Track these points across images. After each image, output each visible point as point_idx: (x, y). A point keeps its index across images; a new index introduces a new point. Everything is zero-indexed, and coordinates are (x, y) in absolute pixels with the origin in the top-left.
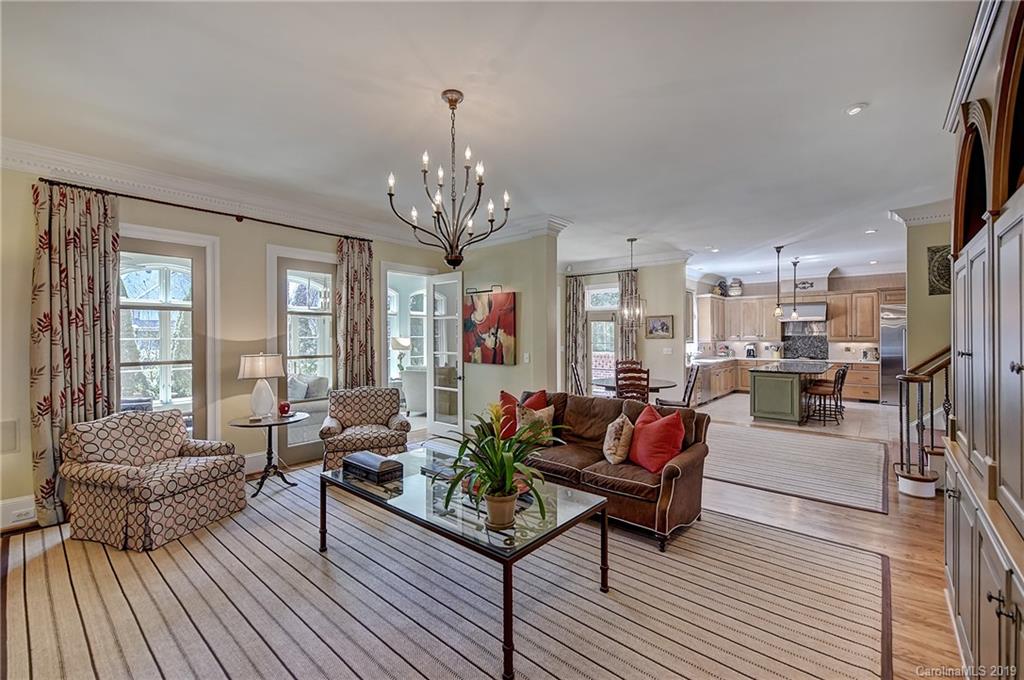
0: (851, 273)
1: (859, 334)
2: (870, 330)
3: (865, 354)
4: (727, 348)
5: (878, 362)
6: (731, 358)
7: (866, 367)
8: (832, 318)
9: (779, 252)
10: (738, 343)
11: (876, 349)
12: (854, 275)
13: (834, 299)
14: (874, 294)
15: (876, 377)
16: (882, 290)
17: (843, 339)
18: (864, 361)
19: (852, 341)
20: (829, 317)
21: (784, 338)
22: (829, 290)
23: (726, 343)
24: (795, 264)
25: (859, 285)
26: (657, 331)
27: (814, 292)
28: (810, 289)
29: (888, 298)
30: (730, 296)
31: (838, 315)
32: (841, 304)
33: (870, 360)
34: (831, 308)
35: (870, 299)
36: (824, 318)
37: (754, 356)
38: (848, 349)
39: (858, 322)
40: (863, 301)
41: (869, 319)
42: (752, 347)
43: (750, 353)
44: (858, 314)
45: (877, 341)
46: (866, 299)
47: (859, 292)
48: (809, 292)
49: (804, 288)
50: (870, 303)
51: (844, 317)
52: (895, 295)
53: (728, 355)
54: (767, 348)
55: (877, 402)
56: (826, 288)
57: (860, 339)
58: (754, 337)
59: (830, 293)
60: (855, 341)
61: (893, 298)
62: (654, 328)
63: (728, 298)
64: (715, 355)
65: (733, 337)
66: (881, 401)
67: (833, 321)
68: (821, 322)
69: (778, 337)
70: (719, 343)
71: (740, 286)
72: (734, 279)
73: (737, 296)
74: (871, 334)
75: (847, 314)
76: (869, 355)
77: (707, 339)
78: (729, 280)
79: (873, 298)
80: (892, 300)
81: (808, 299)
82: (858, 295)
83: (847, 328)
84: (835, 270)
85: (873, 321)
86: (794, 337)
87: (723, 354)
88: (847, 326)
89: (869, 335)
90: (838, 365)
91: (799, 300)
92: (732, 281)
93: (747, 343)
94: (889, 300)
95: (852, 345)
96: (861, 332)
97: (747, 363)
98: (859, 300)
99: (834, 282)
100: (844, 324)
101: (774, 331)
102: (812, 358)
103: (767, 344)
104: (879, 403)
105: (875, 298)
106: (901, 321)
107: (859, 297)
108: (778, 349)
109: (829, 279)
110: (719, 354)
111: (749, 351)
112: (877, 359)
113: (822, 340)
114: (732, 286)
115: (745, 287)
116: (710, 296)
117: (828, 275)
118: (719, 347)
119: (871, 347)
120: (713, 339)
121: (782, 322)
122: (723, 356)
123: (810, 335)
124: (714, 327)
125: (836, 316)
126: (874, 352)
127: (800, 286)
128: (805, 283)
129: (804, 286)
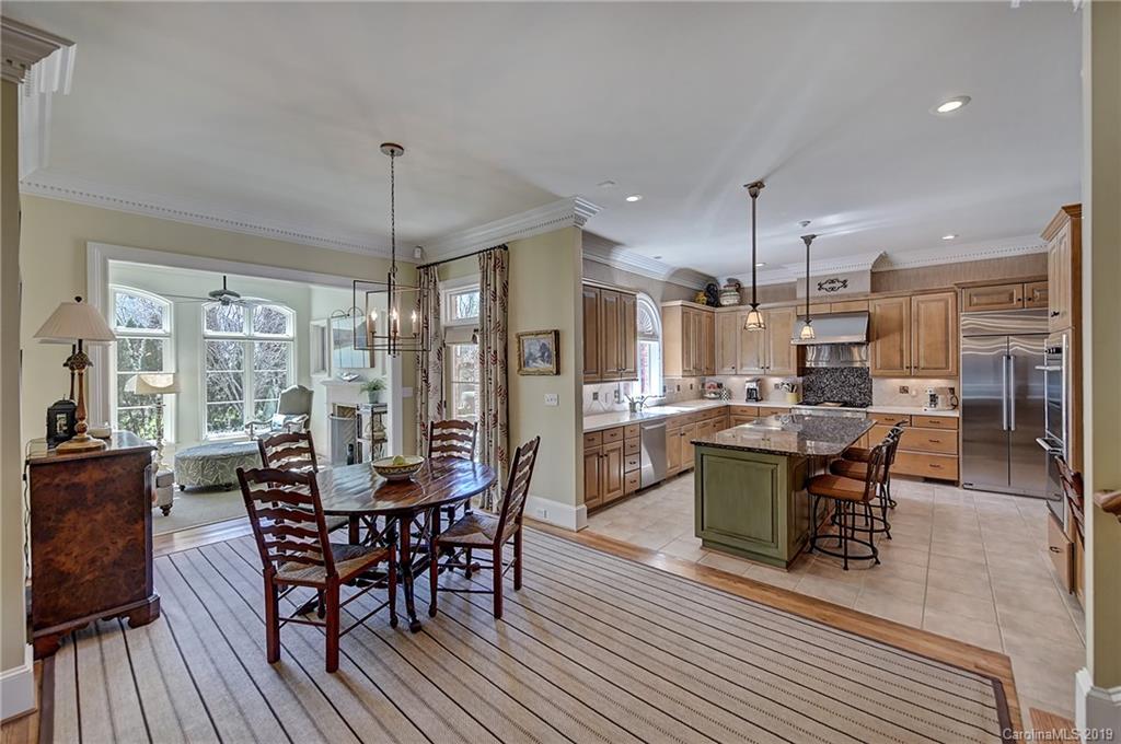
0: (907, 260)
1: (922, 364)
2: (942, 357)
3: (933, 398)
4: (720, 386)
5: (956, 414)
6: (724, 402)
7: (935, 421)
8: (877, 338)
9: (754, 196)
10: (735, 379)
11: (952, 390)
12: (917, 265)
13: (879, 306)
14: (949, 296)
15: (951, 439)
16: (964, 287)
17: (897, 372)
18: (931, 411)
19: (910, 377)
20: (873, 336)
21: (802, 371)
22: (873, 291)
23: (718, 379)
24: (808, 240)
25: (924, 282)
26: (534, 360)
27: (849, 295)
28: (842, 291)
29: (975, 300)
30: (722, 306)
31: (887, 333)
32: (894, 314)
33: (943, 411)
34: (875, 322)
35: (942, 304)
36: (863, 338)
37: (757, 400)
38: (904, 390)
39: (922, 343)
40: (931, 308)
41: (940, 337)
42: (753, 385)
43: (751, 395)
44: (922, 331)
45: (955, 377)
46: (933, 304)
47: (924, 292)
48: (842, 296)
50: (943, 309)
51: (898, 338)
52: (988, 294)
53: (720, 398)
54: (777, 386)
55: (953, 483)
56: (869, 290)
57: (924, 372)
58: (756, 371)
59: (876, 295)
60: (915, 377)
61: (984, 300)
62: (531, 354)
63: (718, 309)
64: (702, 396)
65: (727, 369)
66: (962, 482)
67: (879, 343)
68: (859, 344)
69: (794, 370)
70: (708, 379)
71: (737, 290)
72: (729, 280)
73: (733, 305)
74: (944, 366)
75: (902, 330)
76: (939, 401)
77: (677, 373)
78: (723, 283)
79: (947, 302)
80: (980, 305)
81: (839, 308)
82: (921, 298)
83: (902, 356)
84: (883, 259)
85: (947, 342)
86: (818, 370)
87: (713, 395)
88: (901, 351)
89: (940, 366)
90: (889, 418)
91: (825, 309)
92: (726, 283)
93: (748, 379)
94: (977, 304)
95: (911, 383)
96: (926, 360)
97: (744, 410)
98: (922, 306)
99: (881, 277)
100: (898, 349)
101: (786, 360)
102: (845, 404)
103: (777, 380)
104: (957, 486)
105: (951, 302)
106: (1000, 343)
107: (922, 302)
108: (793, 388)
109: (872, 273)
110: (708, 395)
111: (750, 391)
112: (955, 407)
113: (863, 374)
114: (725, 291)
115: (746, 291)
116: (680, 303)
117: (870, 267)
118: (707, 385)
119: (944, 386)
120: (686, 373)
121: (798, 346)
122: (714, 399)
123: (843, 366)
124: (688, 353)
125: (885, 335)
126: (949, 396)
127: (827, 286)
128: (833, 282)
129: (832, 285)
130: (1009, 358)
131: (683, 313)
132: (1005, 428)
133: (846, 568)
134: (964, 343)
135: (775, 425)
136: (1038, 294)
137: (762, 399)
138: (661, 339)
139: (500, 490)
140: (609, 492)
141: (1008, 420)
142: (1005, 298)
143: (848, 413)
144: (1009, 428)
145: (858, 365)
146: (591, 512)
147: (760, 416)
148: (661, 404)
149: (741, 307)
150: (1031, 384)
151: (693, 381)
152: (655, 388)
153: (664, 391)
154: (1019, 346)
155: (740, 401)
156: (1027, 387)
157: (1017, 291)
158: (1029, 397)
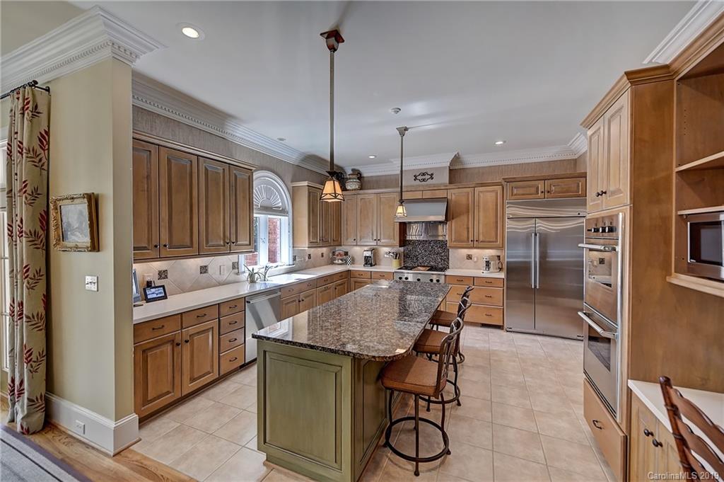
0: (473, 161)
1: (481, 239)
2: (493, 233)
3: (488, 264)
4: (346, 254)
5: (502, 275)
6: (347, 268)
7: (489, 282)
8: (453, 219)
9: (333, 49)
10: (357, 249)
11: (499, 257)
12: (478, 165)
13: (454, 194)
14: (499, 188)
15: (499, 293)
16: (508, 181)
17: (465, 244)
18: (486, 274)
19: (473, 247)
20: (450, 216)
21: (403, 242)
22: (450, 182)
23: (345, 248)
25: (482, 178)
26: (73, 232)
27: (434, 185)
28: (430, 181)
29: (515, 191)
30: (348, 190)
31: (459, 215)
32: (464, 200)
33: (493, 273)
34: (452, 205)
35: (494, 194)
36: (442, 218)
37: (371, 265)
38: (469, 257)
39: (481, 223)
40: (487, 196)
41: (493, 220)
42: (368, 254)
43: (367, 261)
44: (481, 214)
45: (501, 248)
46: (489, 194)
47: (483, 185)
48: (429, 186)
49: (424, 180)
50: (494, 198)
53: (346, 263)
54: (386, 255)
55: (500, 327)
56: (448, 182)
57: (481, 245)
58: (371, 242)
59: (452, 186)
60: (476, 247)
61: (521, 191)
62: (69, 225)
64: (332, 263)
65: (351, 240)
66: (505, 327)
67: (453, 221)
68: (441, 222)
69: (397, 241)
70: (337, 248)
71: (358, 178)
72: (353, 170)
73: (355, 189)
74: (494, 240)
75: (468, 212)
76: (491, 266)
77: (304, 245)
78: (349, 172)
79: (497, 193)
80: (519, 195)
81: (428, 195)
82: (481, 189)
83: (468, 232)
84: (457, 159)
85: (497, 222)
86: (414, 242)
87: (340, 262)
88: (468, 228)
89: (491, 240)
90: (460, 279)
91: (418, 195)
92: (351, 172)
93: (366, 248)
94: (516, 195)
95: (473, 252)
96: (483, 236)
97: (360, 273)
98: (481, 195)
99: (456, 172)
100: (465, 226)
101: (392, 234)
102: (432, 269)
103: (387, 249)
104: (503, 329)
105: (500, 192)
106: (530, 223)
107: (481, 192)
108: (396, 255)
109: (450, 170)
110: (336, 262)
111: (367, 258)
112: (501, 269)
113: (443, 245)
114: (350, 179)
115: (365, 179)
116: (306, 183)
117: (449, 165)
118: (337, 253)
119: (494, 254)
120: (313, 245)
121: (400, 223)
122: (341, 264)
123: (431, 239)
124: (315, 227)
125: (457, 217)
126: (497, 261)
127: (420, 177)
128: (424, 174)
129: (423, 177)
130: (536, 235)
131: (309, 193)
132: (533, 287)
133: (417, 474)
134: (509, 224)
135: (384, 284)
136: (554, 188)
137: (375, 264)
138: (290, 214)
139: (26, 401)
140: (193, 380)
141: (535, 280)
142: (533, 190)
143: (434, 275)
144: (535, 286)
145: (440, 238)
146: (143, 421)
147: (373, 278)
148: (290, 272)
149: (361, 192)
150: (548, 251)
151: (324, 250)
152: (285, 257)
153: (294, 259)
154: (543, 226)
155: (359, 267)
156: (546, 253)
157: (541, 185)
158: (547, 259)
